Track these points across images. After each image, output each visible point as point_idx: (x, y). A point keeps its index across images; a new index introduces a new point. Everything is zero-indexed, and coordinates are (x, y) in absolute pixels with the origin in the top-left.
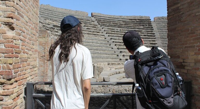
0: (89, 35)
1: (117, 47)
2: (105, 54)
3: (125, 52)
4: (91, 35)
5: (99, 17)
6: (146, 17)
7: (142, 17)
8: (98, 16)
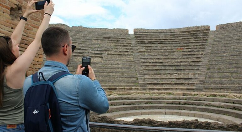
0: (112, 56)
1: (143, 68)
2: (121, 77)
3: (149, 74)
4: (114, 55)
5: (142, 33)
6: (205, 26)
7: (198, 27)
8: (140, 32)
